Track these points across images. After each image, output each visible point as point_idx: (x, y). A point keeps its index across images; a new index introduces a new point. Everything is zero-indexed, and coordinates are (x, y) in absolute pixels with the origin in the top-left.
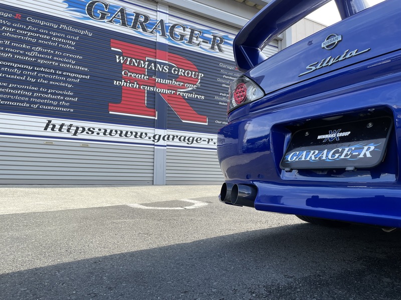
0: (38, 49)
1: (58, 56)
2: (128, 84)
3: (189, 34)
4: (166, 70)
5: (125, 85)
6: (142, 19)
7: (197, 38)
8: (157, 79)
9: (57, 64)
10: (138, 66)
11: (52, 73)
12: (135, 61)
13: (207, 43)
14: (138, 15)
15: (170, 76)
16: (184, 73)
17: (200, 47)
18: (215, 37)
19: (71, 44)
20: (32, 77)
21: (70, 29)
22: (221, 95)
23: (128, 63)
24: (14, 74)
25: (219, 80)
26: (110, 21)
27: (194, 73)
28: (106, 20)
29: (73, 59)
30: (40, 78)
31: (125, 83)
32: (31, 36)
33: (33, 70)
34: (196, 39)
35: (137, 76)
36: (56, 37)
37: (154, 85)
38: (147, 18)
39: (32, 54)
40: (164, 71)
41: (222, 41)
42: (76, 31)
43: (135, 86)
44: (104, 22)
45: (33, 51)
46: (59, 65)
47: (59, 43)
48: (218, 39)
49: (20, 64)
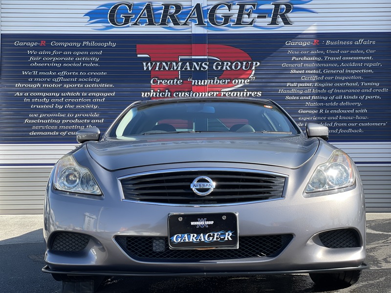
0: (63, 74)
1: (82, 77)
2: (158, 93)
3: (237, 11)
4: (205, 68)
5: (154, 96)
6: (172, 10)
7: (249, 15)
8: (193, 81)
9: (82, 86)
10: (169, 68)
11: (78, 96)
12: (165, 65)
13: (265, 17)
14: (167, 7)
15: (211, 74)
16: (230, 67)
17: (254, 26)
18: (277, 6)
19: (94, 60)
20: (59, 104)
21: (93, 44)
22: (289, 86)
23: (157, 69)
24: (43, 104)
25: (284, 65)
26: (135, 24)
27: (244, 63)
28: (130, 24)
29: (97, 77)
30: (67, 103)
31: (155, 93)
32: (56, 62)
33: (60, 97)
34: (247, 16)
35: (169, 81)
36: (80, 56)
37: (190, 90)
38: (178, 7)
39: (59, 80)
40: (202, 69)
41: (289, 8)
42: (99, 44)
43: (166, 96)
44: (128, 27)
45: (59, 76)
46: (84, 86)
47: (83, 62)
48: (283, 6)
49: (48, 92)
